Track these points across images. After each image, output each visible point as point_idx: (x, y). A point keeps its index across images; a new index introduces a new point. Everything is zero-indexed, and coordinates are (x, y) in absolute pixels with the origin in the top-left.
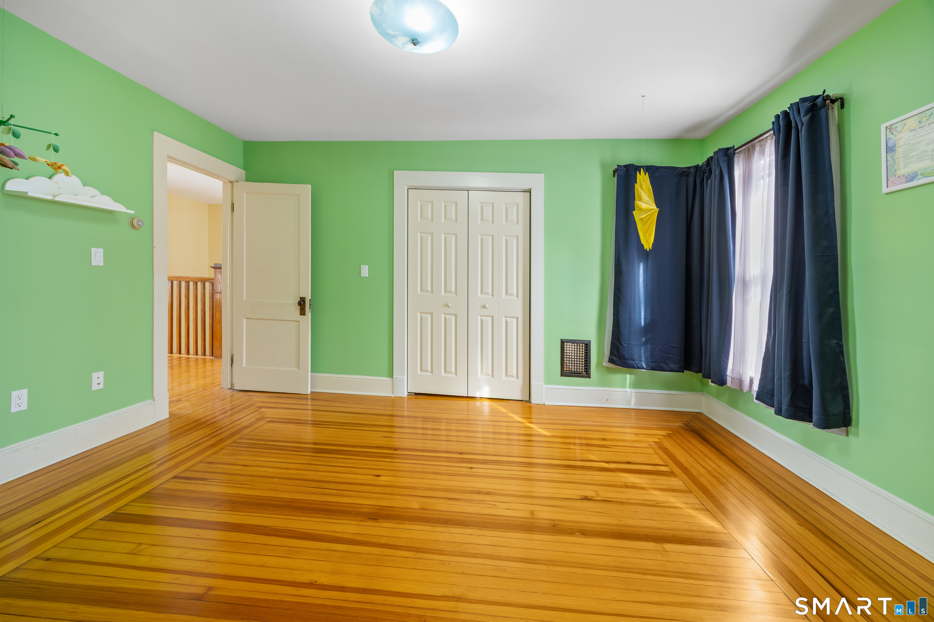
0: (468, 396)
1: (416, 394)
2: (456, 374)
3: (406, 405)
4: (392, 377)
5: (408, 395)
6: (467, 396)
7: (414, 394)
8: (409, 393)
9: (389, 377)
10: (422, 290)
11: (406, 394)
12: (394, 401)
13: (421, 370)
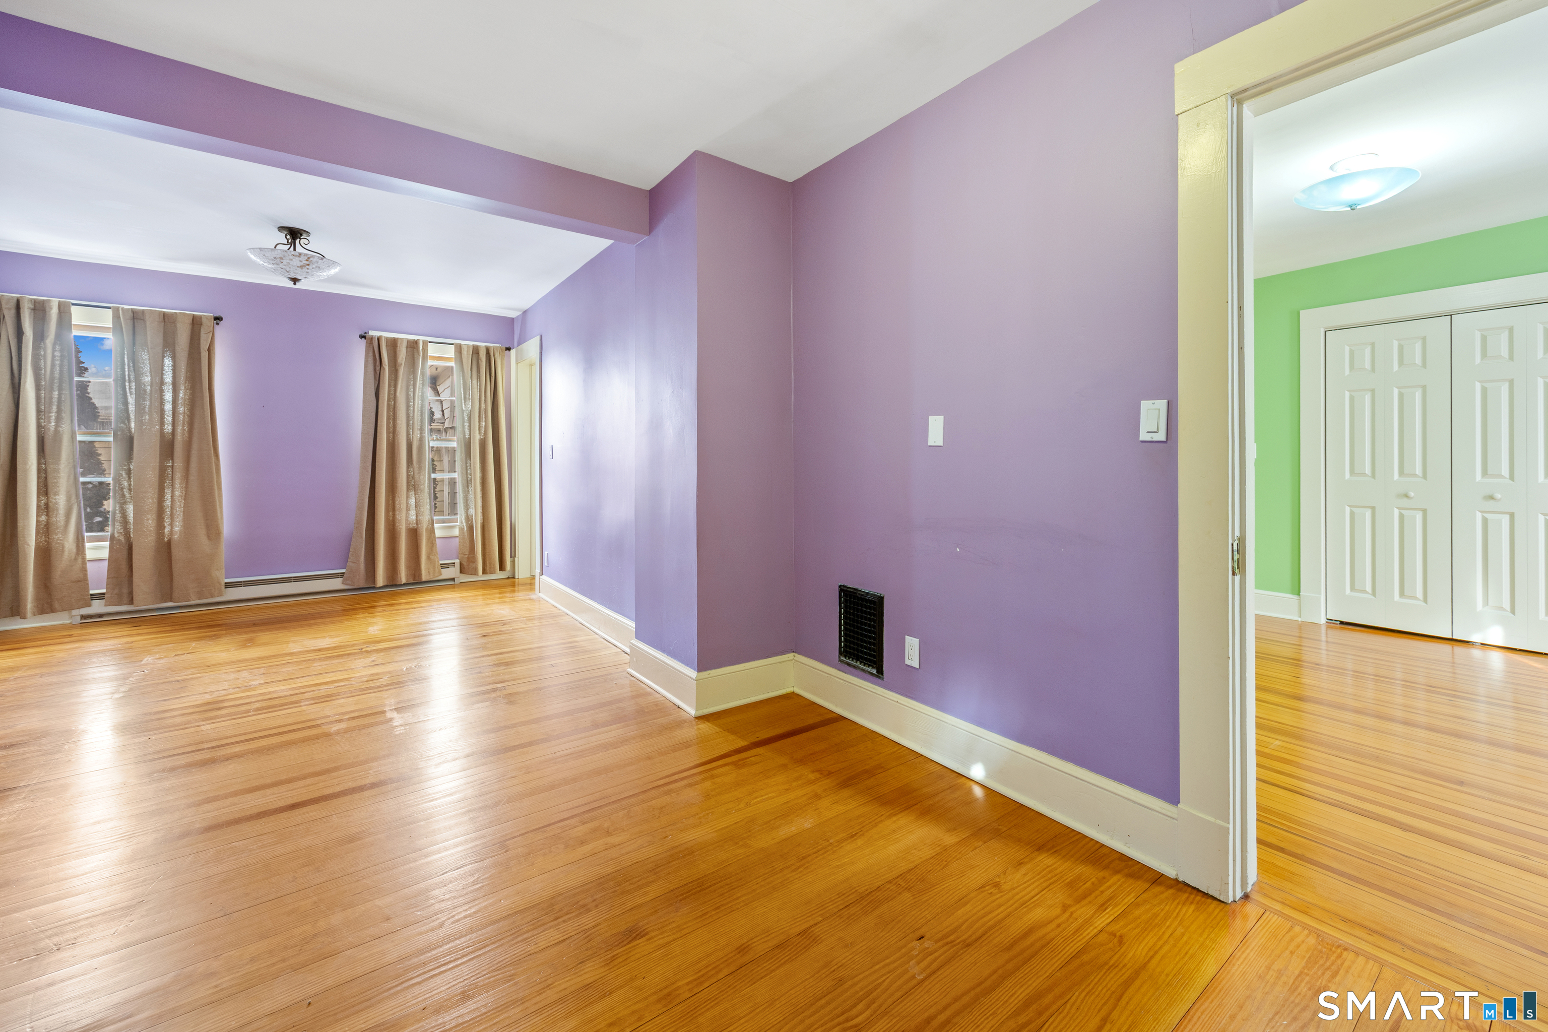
0: (1454, 638)
1: (1342, 623)
2: (1425, 600)
3: (1324, 638)
4: (1299, 594)
5: (1327, 622)
6: (1450, 637)
7: (1339, 622)
8: (1328, 619)
9: (1293, 593)
10: (1352, 472)
11: (1323, 621)
12: (1303, 629)
13: (1353, 588)
